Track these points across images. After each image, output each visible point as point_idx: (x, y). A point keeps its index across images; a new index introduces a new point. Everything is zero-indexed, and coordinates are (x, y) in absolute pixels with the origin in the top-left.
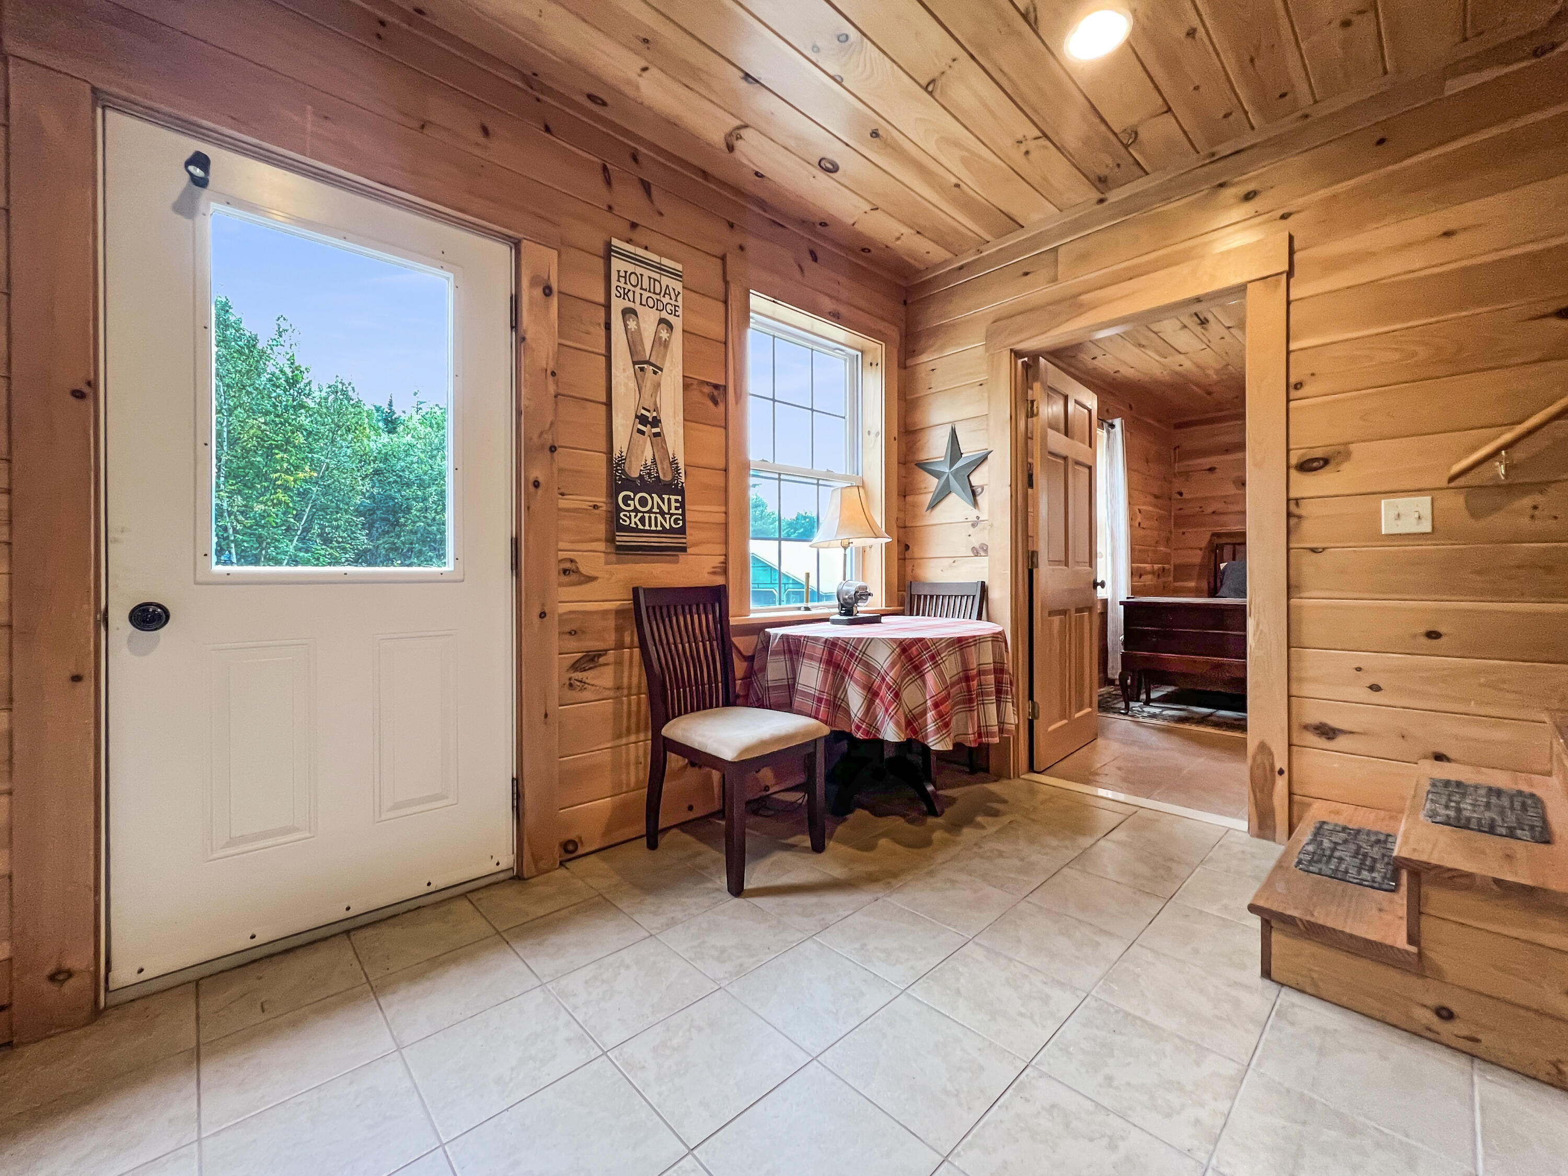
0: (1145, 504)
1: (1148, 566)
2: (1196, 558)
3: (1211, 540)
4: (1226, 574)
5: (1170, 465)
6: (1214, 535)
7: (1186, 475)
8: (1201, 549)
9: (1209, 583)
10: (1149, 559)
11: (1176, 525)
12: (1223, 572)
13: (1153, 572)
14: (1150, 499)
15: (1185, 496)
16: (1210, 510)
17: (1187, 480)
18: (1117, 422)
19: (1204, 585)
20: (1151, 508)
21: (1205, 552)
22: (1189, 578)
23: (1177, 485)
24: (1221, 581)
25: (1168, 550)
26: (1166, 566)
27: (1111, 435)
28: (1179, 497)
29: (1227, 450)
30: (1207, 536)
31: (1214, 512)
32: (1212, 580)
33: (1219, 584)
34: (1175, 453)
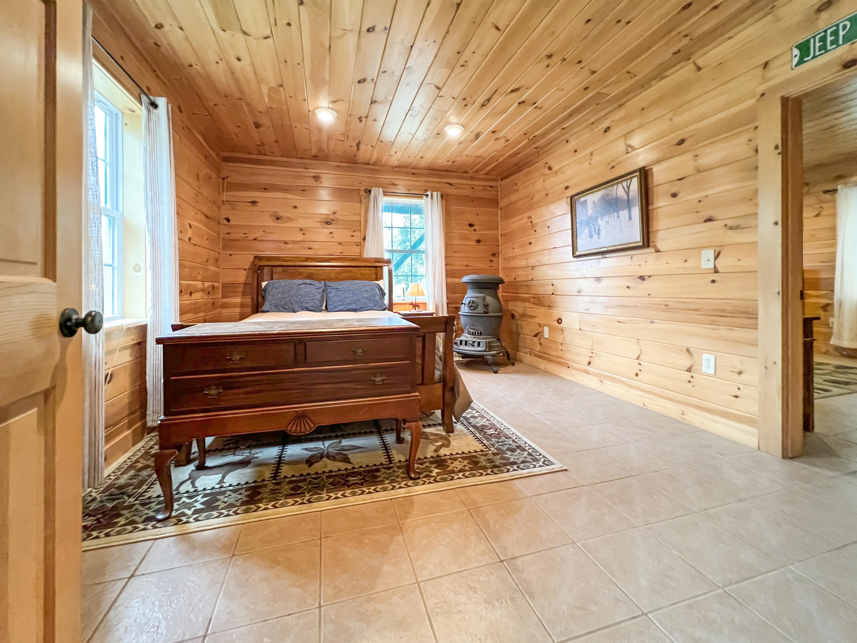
0: (196, 220)
1: (199, 285)
2: (241, 277)
3: (253, 261)
4: (267, 290)
5: (219, 193)
6: (256, 257)
7: (232, 204)
8: (245, 270)
9: (252, 298)
10: (199, 277)
11: (224, 248)
12: (265, 290)
13: (203, 290)
14: (200, 216)
15: (231, 223)
16: (252, 237)
17: (233, 209)
18: (161, 101)
19: (248, 300)
20: (201, 226)
21: (248, 272)
22: (234, 293)
23: (226, 212)
24: (263, 297)
25: (217, 269)
26: (216, 284)
27: (153, 117)
28: (225, 222)
29: (265, 189)
30: (252, 258)
31: (255, 239)
32: (255, 297)
33: (260, 299)
34: (223, 183)
